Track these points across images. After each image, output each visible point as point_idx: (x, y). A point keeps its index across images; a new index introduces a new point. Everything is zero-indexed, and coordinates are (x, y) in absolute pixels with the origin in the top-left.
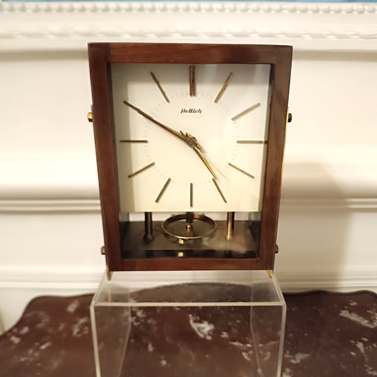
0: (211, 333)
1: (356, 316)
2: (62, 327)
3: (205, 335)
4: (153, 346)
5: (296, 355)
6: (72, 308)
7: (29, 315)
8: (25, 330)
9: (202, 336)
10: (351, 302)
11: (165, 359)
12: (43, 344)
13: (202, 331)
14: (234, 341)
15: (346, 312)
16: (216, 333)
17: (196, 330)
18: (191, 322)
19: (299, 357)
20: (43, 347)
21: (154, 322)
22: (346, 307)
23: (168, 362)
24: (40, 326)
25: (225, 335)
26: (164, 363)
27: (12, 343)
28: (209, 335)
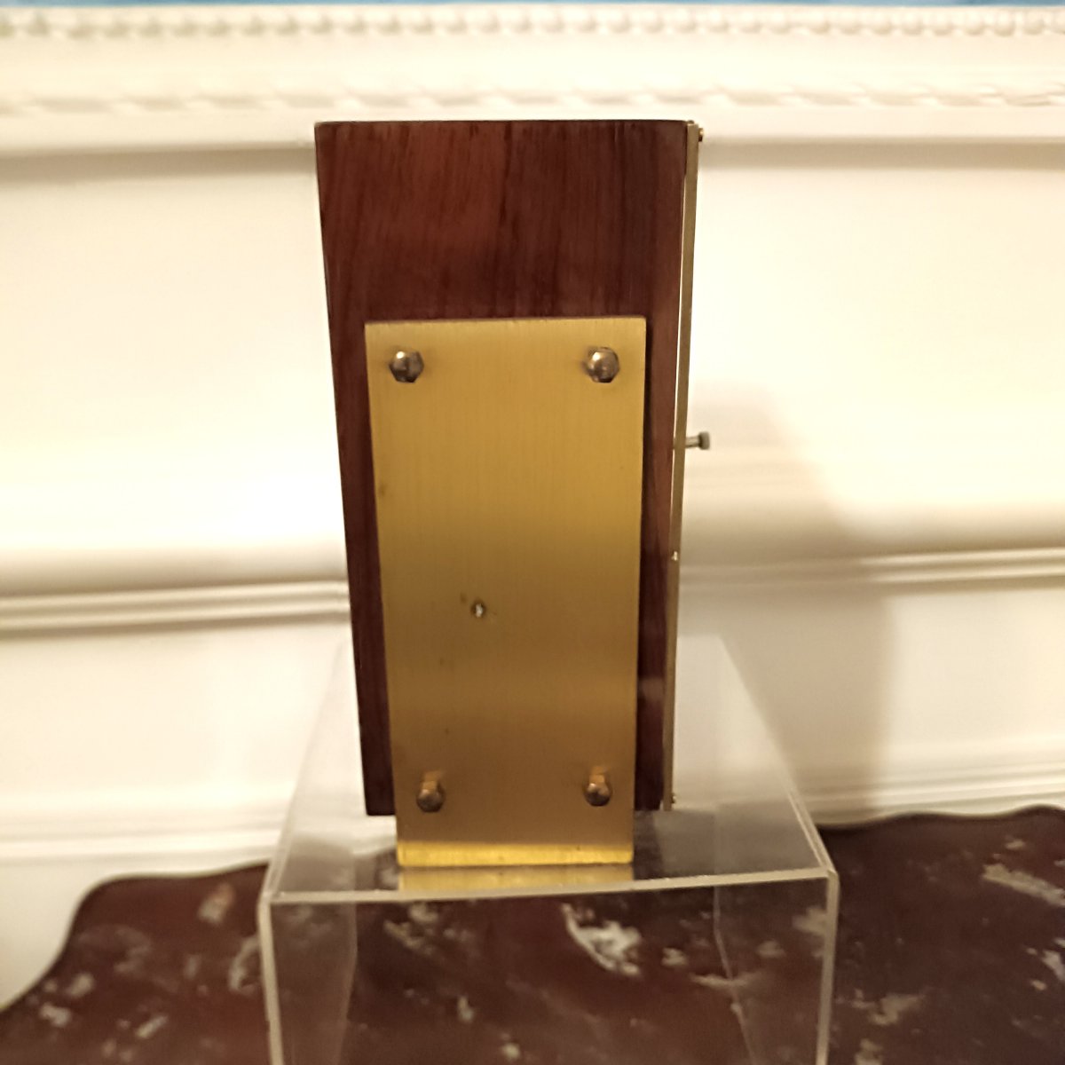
0: (634, 955)
1: (1029, 877)
2: (192, 967)
3: (618, 963)
4: (471, 1004)
5: (884, 1001)
6: (214, 909)
7: (84, 938)
8: (83, 984)
9: (609, 965)
10: (1009, 841)
11: (515, 1041)
12: (146, 1018)
13: (608, 950)
14: (705, 973)
15: (999, 868)
16: (647, 955)
17: (590, 948)
18: (572, 927)
19: (894, 1009)
20: (145, 1031)
21: (465, 933)
22: (996, 856)
23: (522, 1049)
24: (122, 968)
25: (674, 958)
26: (512, 1051)
27: (46, 1024)
28: (630, 961)
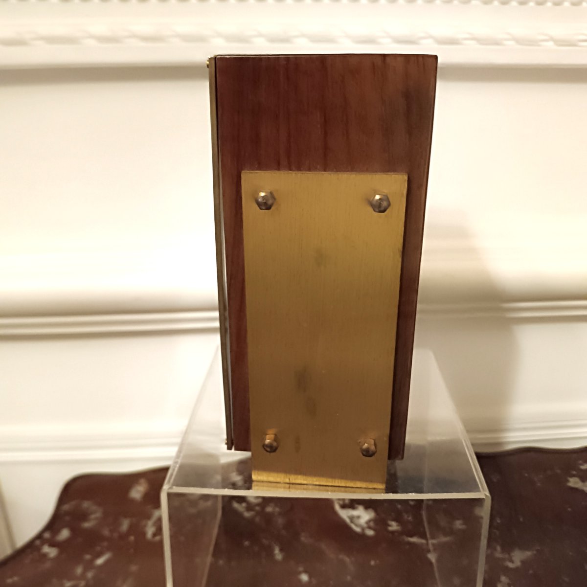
0: (372, 524)
2: (125, 525)
3: (363, 529)
4: (281, 550)
5: (512, 554)
6: (137, 492)
7: (66, 507)
8: (65, 534)
9: (358, 530)
10: (582, 465)
11: (306, 572)
12: (98, 555)
13: (356, 521)
14: (411, 536)
15: (576, 479)
16: (379, 523)
17: (348, 520)
18: (337, 507)
19: (518, 558)
20: (100, 561)
21: (277, 509)
22: (574, 472)
23: (310, 577)
24: (87, 525)
25: (394, 526)
26: (305, 578)
27: (45, 555)
28: (370, 528)
